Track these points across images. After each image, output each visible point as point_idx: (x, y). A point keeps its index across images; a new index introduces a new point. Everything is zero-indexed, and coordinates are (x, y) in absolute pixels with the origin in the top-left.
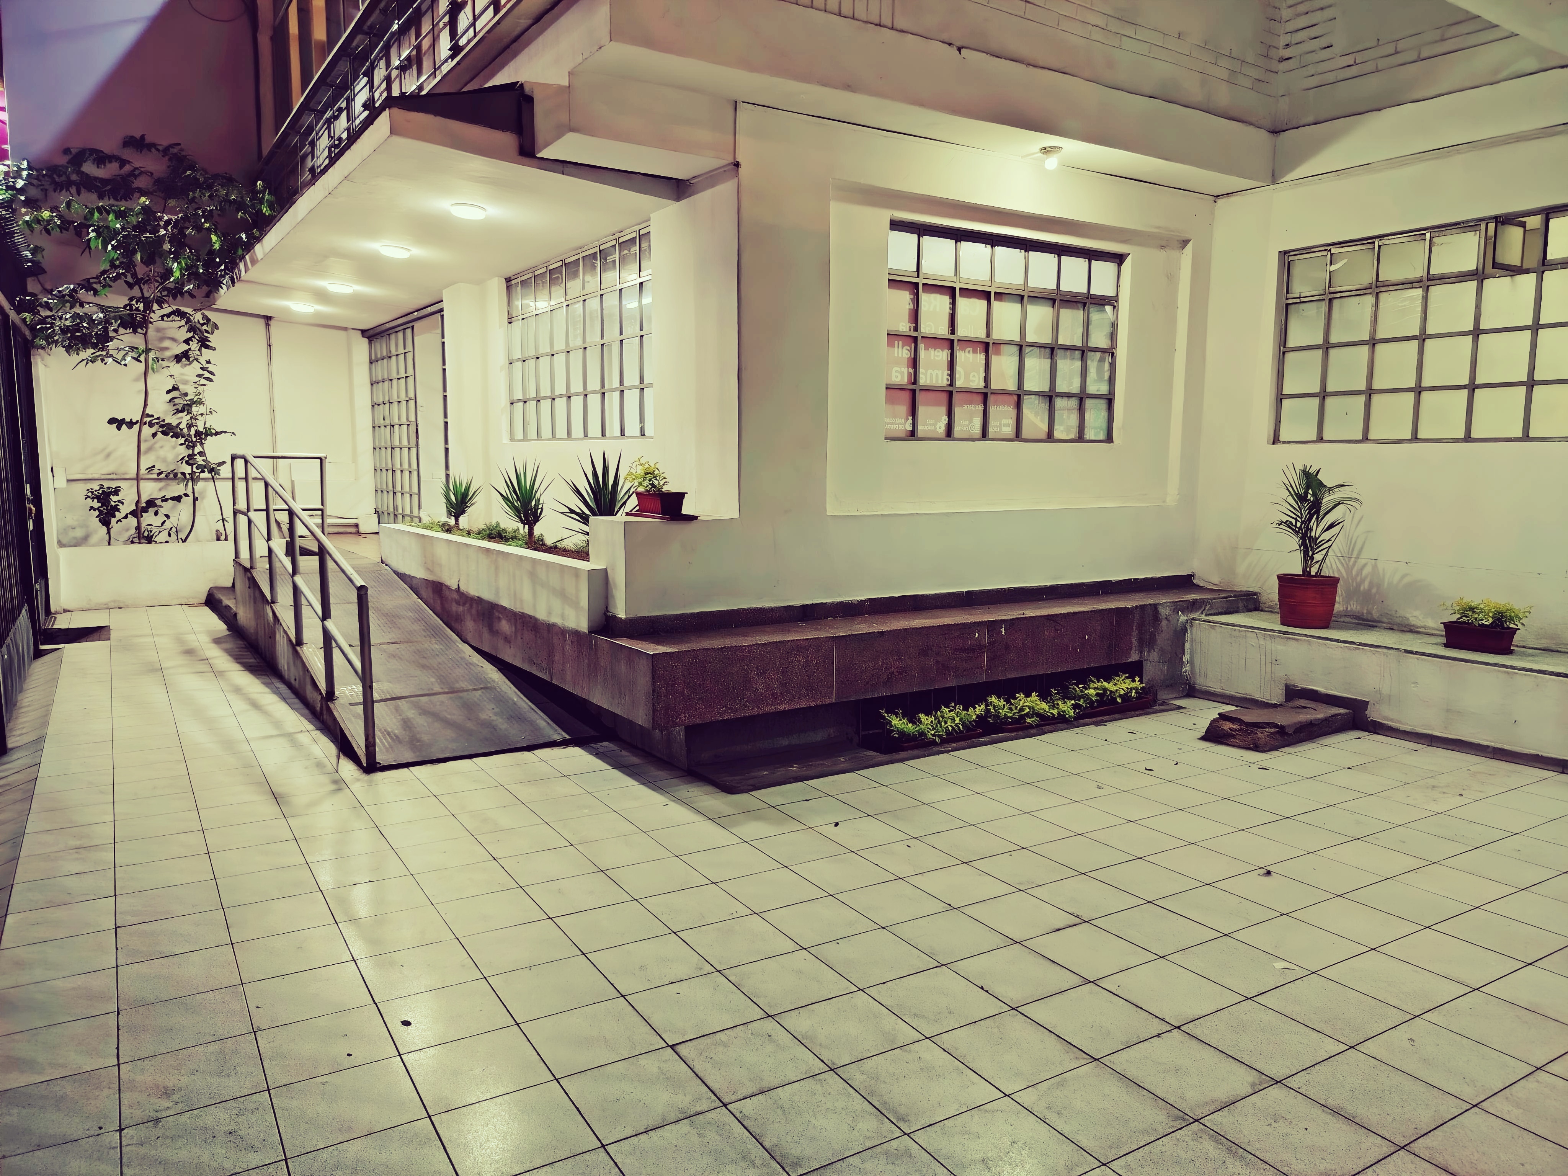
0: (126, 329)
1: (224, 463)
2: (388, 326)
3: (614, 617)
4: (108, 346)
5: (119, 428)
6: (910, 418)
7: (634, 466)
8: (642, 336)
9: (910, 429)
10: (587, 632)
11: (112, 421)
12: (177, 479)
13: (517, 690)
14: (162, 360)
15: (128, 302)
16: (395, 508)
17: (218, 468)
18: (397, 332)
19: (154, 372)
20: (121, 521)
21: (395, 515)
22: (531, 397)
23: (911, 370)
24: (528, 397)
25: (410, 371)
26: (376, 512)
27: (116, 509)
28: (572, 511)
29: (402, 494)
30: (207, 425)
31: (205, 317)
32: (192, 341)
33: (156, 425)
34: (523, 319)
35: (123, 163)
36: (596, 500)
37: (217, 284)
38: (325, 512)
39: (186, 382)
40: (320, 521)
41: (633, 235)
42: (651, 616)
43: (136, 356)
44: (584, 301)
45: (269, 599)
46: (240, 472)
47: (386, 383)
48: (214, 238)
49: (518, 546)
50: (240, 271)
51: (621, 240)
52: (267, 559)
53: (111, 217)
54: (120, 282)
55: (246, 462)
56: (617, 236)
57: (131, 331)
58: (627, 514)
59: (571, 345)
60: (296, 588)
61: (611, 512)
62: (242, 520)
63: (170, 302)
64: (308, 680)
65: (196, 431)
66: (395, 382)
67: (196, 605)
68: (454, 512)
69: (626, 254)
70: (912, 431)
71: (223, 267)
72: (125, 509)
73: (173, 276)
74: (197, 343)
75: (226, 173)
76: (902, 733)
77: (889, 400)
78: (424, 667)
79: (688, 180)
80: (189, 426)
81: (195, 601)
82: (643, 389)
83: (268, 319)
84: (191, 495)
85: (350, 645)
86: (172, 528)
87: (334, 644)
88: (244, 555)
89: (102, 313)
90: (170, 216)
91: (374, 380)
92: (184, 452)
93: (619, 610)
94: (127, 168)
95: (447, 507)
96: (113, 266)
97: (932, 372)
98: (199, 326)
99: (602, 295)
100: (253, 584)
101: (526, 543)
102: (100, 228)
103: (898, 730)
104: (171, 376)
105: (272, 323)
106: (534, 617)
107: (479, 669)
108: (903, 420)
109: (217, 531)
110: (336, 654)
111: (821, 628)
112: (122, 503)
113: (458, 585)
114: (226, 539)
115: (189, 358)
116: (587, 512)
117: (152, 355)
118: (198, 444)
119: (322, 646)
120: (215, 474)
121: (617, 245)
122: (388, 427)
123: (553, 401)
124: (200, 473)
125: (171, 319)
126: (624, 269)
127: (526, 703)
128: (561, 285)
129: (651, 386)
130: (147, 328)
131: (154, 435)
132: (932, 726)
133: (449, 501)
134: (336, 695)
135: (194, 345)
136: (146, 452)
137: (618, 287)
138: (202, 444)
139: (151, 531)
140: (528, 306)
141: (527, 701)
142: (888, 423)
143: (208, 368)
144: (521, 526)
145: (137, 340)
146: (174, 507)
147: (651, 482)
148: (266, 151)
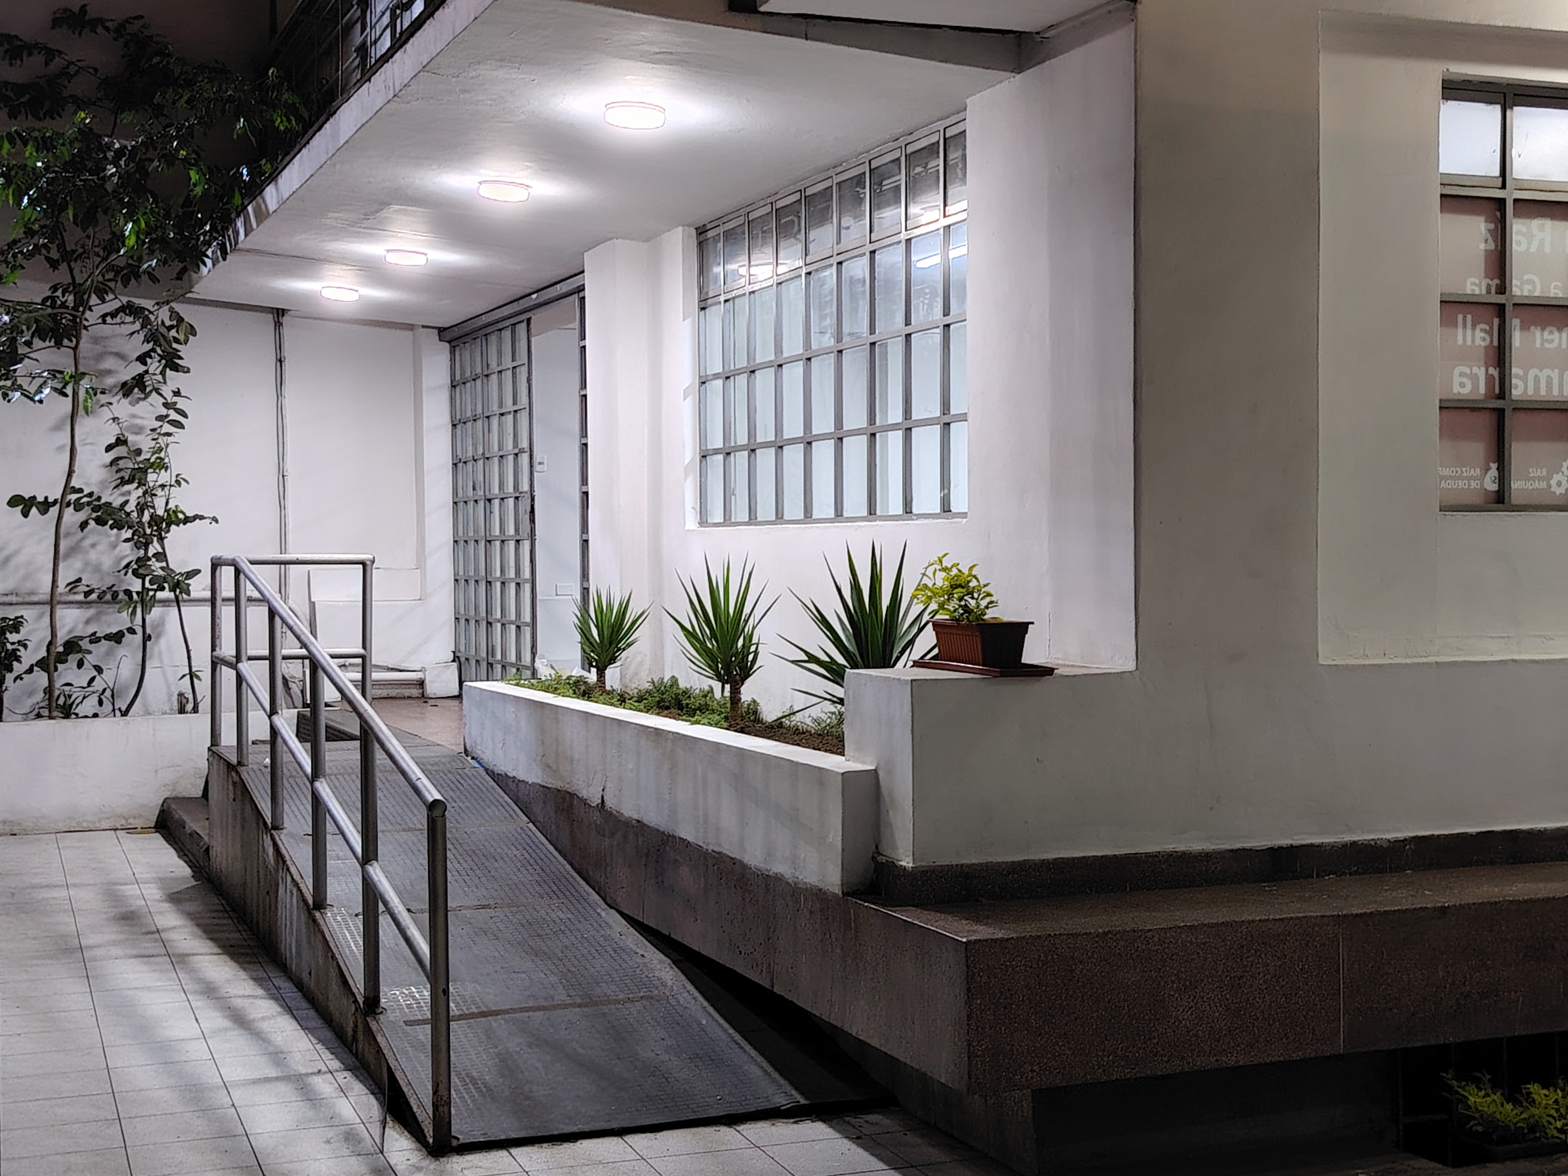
0: (44, 341)
1: (198, 572)
2: (485, 319)
3: (892, 867)
4: (15, 370)
5: (25, 514)
6: (1494, 466)
7: (930, 572)
8: (948, 326)
9: (1494, 487)
10: (840, 893)
11: (15, 501)
12: (117, 603)
13: (706, 1004)
14: (103, 393)
15: (49, 293)
16: (491, 651)
17: (186, 582)
18: (500, 330)
19: (87, 413)
20: (21, 679)
21: (490, 665)
22: (739, 443)
23: (1494, 372)
24: (733, 444)
25: (523, 400)
26: (456, 658)
27: (15, 656)
28: (812, 659)
29: (503, 625)
30: (171, 505)
31: (173, 313)
32: (151, 357)
33: (86, 508)
34: (726, 301)
35: (51, 54)
36: (857, 635)
37: (198, 258)
38: (368, 659)
39: (139, 430)
40: (359, 676)
41: (934, 139)
42: (962, 865)
43: (60, 386)
44: (840, 263)
45: (269, 821)
46: (227, 589)
47: (479, 423)
48: (194, 175)
49: (711, 725)
50: (237, 233)
51: (910, 149)
52: (268, 747)
53: (30, 149)
54: (39, 259)
55: (238, 572)
56: (902, 142)
57: (52, 343)
58: (916, 664)
59: (814, 346)
60: (317, 802)
61: (887, 662)
62: (227, 675)
63: (116, 292)
64: (333, 973)
65: (151, 516)
66: (495, 421)
67: (139, 830)
68: (595, 660)
69: (919, 173)
70: (1498, 491)
71: (208, 228)
72: (29, 657)
73: (124, 245)
74: (159, 361)
75: (217, 62)
76: (1491, 1122)
77: (1448, 432)
78: (536, 953)
79: (1038, 33)
80: (141, 508)
81: (138, 823)
82: (949, 424)
83: (279, 314)
84: (139, 630)
85: (409, 910)
86: (104, 690)
87: (381, 908)
88: (229, 738)
89: (7, 314)
90: (124, 142)
91: (458, 417)
92: (128, 552)
93: (901, 851)
94: (58, 62)
95: (583, 650)
96: (30, 233)
97: (1540, 374)
98: (163, 330)
99: (873, 252)
100: (243, 792)
101: (726, 718)
102: (12, 169)
103: (1482, 1116)
104: (114, 419)
105: (285, 320)
106: (741, 862)
107: (639, 960)
108: (1478, 471)
109: (181, 695)
110: (385, 925)
111: (1310, 898)
112: (25, 646)
113: (603, 797)
114: (195, 710)
115: (145, 387)
116: (841, 660)
117: (85, 384)
118: (155, 539)
119: (360, 910)
120: (181, 592)
121: (903, 159)
122: (481, 504)
123: (780, 450)
124: (156, 590)
125: (118, 320)
126: (914, 203)
127: (725, 1031)
128: (798, 236)
129: (963, 418)
130: (78, 338)
131: (84, 525)
132: (1557, 1110)
133: (588, 639)
134: (382, 1005)
135: (154, 365)
136: (67, 556)
137: (904, 236)
138: (161, 539)
139: (70, 696)
140: (736, 274)
141: (726, 1025)
142: (1442, 478)
143: (175, 403)
144: (717, 686)
145: (62, 359)
146: (109, 654)
147: (963, 603)
148: (283, 22)
